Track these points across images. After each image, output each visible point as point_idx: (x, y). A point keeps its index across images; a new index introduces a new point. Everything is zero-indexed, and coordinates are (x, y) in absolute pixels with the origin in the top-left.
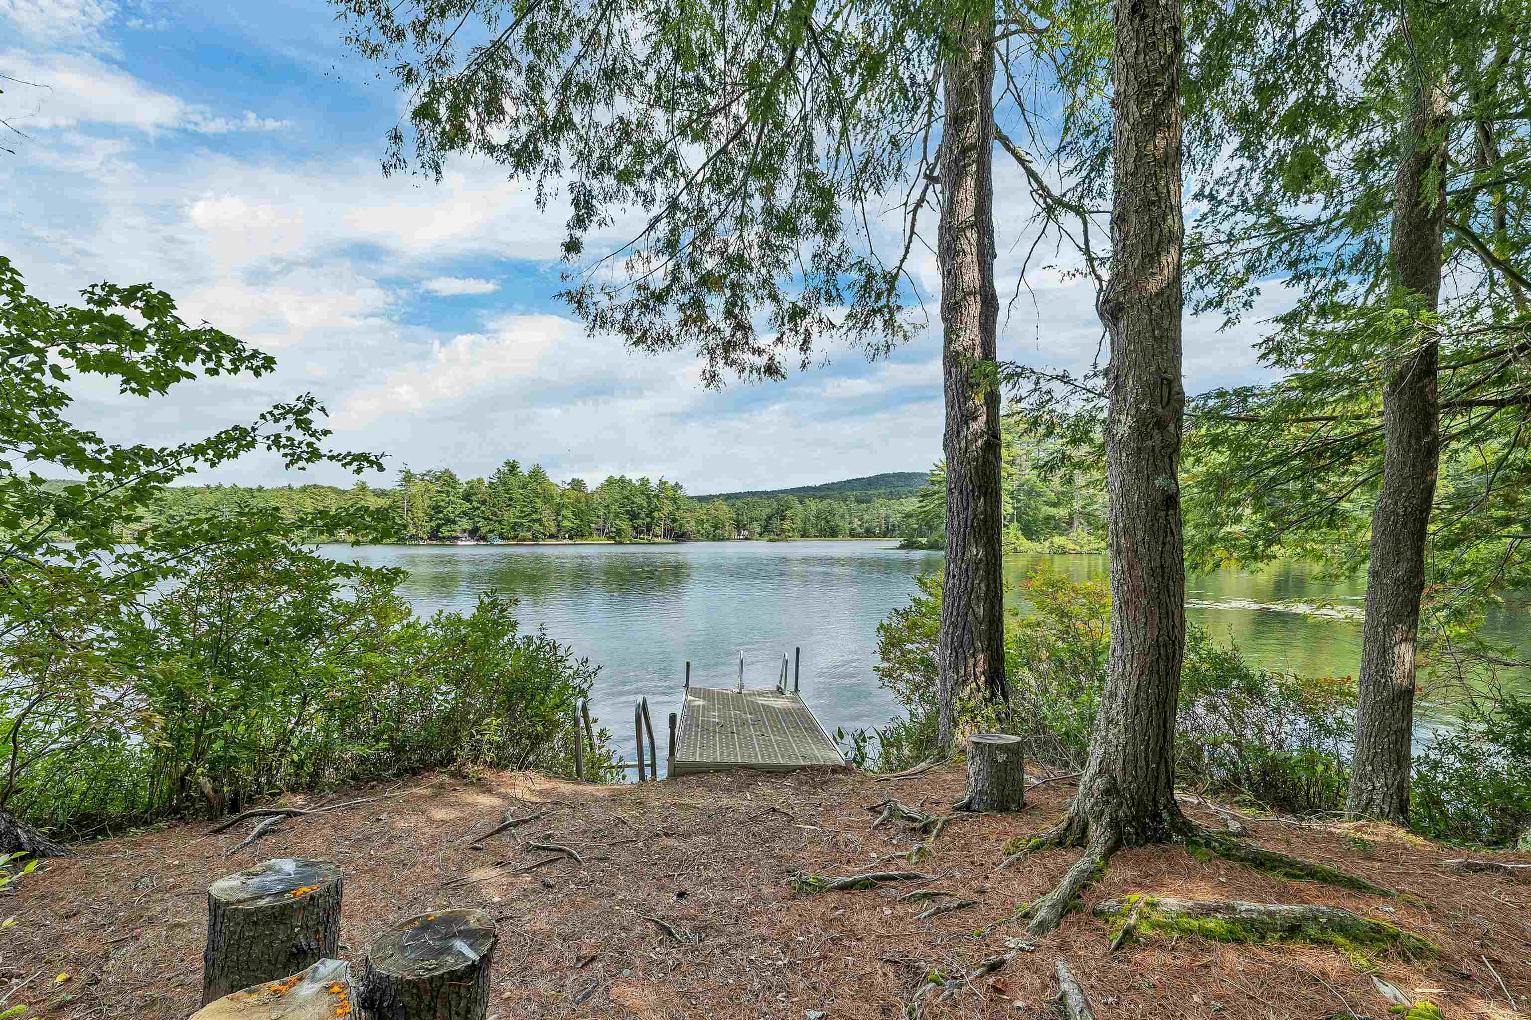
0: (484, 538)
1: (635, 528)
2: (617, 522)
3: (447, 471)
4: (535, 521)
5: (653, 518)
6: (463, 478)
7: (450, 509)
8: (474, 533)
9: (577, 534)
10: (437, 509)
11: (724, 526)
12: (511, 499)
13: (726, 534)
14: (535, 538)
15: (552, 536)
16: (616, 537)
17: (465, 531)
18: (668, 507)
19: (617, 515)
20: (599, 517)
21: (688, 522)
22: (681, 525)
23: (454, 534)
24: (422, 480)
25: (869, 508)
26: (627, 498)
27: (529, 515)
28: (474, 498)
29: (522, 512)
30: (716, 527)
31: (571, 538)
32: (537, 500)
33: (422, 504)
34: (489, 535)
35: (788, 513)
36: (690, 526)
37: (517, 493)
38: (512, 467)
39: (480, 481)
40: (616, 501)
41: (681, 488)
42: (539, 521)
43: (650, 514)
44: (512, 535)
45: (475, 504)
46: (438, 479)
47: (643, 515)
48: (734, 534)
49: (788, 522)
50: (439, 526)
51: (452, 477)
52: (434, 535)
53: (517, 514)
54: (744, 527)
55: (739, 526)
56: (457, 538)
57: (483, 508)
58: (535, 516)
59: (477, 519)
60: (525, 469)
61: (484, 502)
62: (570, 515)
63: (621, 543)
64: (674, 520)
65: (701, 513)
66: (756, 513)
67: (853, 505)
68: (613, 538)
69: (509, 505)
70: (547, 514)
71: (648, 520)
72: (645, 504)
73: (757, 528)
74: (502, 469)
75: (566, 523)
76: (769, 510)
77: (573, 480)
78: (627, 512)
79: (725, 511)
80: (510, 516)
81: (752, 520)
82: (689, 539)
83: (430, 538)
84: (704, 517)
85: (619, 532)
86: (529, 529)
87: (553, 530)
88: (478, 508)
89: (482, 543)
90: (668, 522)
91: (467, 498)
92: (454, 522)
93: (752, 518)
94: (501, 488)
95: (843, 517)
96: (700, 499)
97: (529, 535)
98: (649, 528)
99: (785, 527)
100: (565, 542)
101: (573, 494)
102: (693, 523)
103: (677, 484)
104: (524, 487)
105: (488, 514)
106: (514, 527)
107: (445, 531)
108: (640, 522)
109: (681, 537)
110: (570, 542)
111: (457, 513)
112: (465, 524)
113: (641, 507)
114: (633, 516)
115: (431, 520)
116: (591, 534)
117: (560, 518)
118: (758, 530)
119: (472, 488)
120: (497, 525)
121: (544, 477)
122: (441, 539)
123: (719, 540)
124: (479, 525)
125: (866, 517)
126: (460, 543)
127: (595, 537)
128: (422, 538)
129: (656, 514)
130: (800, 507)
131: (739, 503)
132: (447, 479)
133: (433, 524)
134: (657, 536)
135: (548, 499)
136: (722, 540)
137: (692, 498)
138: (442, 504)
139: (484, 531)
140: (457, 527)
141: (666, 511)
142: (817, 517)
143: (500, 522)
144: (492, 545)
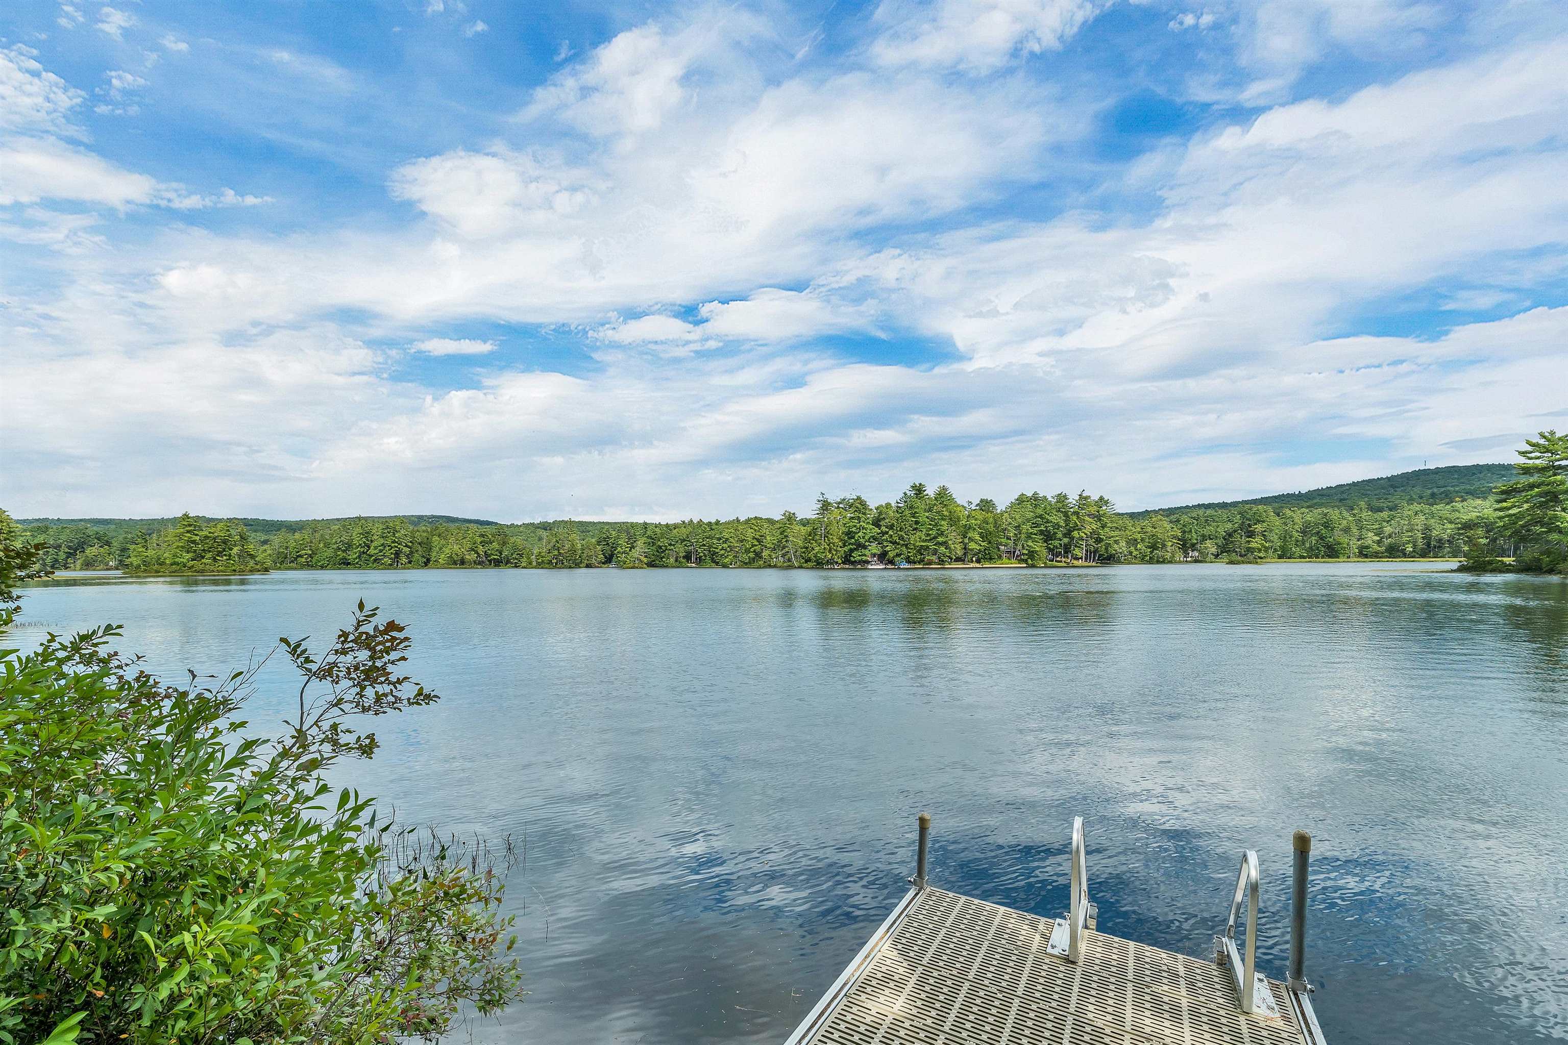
0: (891, 562)
1: (1050, 550)
2: (1030, 543)
3: (859, 498)
4: (942, 544)
5: (1072, 538)
6: (872, 504)
7: (860, 534)
8: (882, 557)
9: (986, 557)
10: (850, 534)
11: (1164, 546)
12: (917, 523)
13: (1168, 556)
14: (941, 562)
15: (958, 560)
16: (1029, 559)
17: (874, 555)
18: (1091, 526)
19: (1029, 536)
20: (1008, 538)
21: (1116, 542)
22: (1108, 546)
23: (864, 558)
24: (838, 507)
25: (1392, 518)
26: (1041, 516)
27: (935, 538)
28: (882, 523)
29: (928, 535)
30: (1153, 547)
31: (978, 561)
32: (943, 522)
33: (838, 531)
34: (896, 559)
35: (1259, 528)
36: (1121, 547)
37: (923, 517)
38: (919, 490)
39: (888, 505)
40: (1028, 520)
41: (1107, 502)
42: (944, 544)
43: (1068, 534)
44: (919, 558)
45: (884, 529)
46: (850, 506)
47: (1060, 535)
48: (1179, 556)
49: (1259, 539)
50: (852, 551)
51: (863, 504)
52: (847, 560)
53: (923, 537)
54: (1193, 547)
55: (1185, 546)
56: (868, 562)
57: (891, 532)
58: (940, 539)
59: (885, 544)
60: (931, 491)
61: (891, 527)
62: (977, 537)
63: (1033, 566)
64: (1099, 540)
65: (1134, 531)
66: (1209, 530)
67: (1366, 514)
68: (1026, 561)
69: (915, 529)
70: (953, 538)
71: (1066, 540)
72: (1062, 524)
73: (1211, 547)
74: (909, 493)
75: (972, 546)
76: (1229, 526)
77: (982, 501)
78: (1042, 533)
79: (1167, 530)
80: (917, 539)
81: (1204, 538)
82: (1119, 562)
83: (843, 563)
84: (1138, 536)
85: (1032, 554)
86: (935, 552)
87: (960, 553)
88: (887, 533)
89: (890, 566)
90: (1091, 542)
91: (877, 523)
92: (865, 547)
93: (1203, 536)
94: (907, 512)
95: (1347, 530)
96: (1132, 516)
97: (934, 558)
98: (1067, 549)
99: (1253, 545)
100: (972, 565)
101: (980, 516)
102: (1123, 544)
103: (1101, 498)
104: (930, 510)
105: (896, 539)
106: (920, 550)
107: (856, 556)
108: (1056, 543)
109: (1108, 559)
110: (978, 565)
111: (867, 538)
112: (874, 548)
113: (1057, 526)
114: (1048, 537)
115: (845, 546)
116: (1000, 557)
117: (966, 541)
118: (1214, 550)
119: (880, 514)
120: (904, 548)
121: (951, 499)
122: (853, 563)
123: (1158, 562)
124: (888, 549)
125: (1388, 529)
126: (870, 567)
127: (1005, 560)
128: (837, 563)
129: (1075, 534)
130: (1277, 521)
131: (1185, 518)
132: (860, 505)
133: (846, 549)
134: (1077, 559)
135: (953, 520)
136: (1163, 562)
137: (1123, 514)
138: (854, 529)
139: (891, 554)
140: (867, 552)
141: (1088, 530)
142: (1304, 532)
143: (906, 545)
144: (899, 568)
